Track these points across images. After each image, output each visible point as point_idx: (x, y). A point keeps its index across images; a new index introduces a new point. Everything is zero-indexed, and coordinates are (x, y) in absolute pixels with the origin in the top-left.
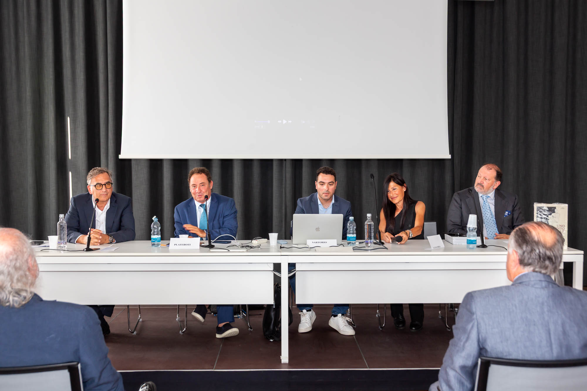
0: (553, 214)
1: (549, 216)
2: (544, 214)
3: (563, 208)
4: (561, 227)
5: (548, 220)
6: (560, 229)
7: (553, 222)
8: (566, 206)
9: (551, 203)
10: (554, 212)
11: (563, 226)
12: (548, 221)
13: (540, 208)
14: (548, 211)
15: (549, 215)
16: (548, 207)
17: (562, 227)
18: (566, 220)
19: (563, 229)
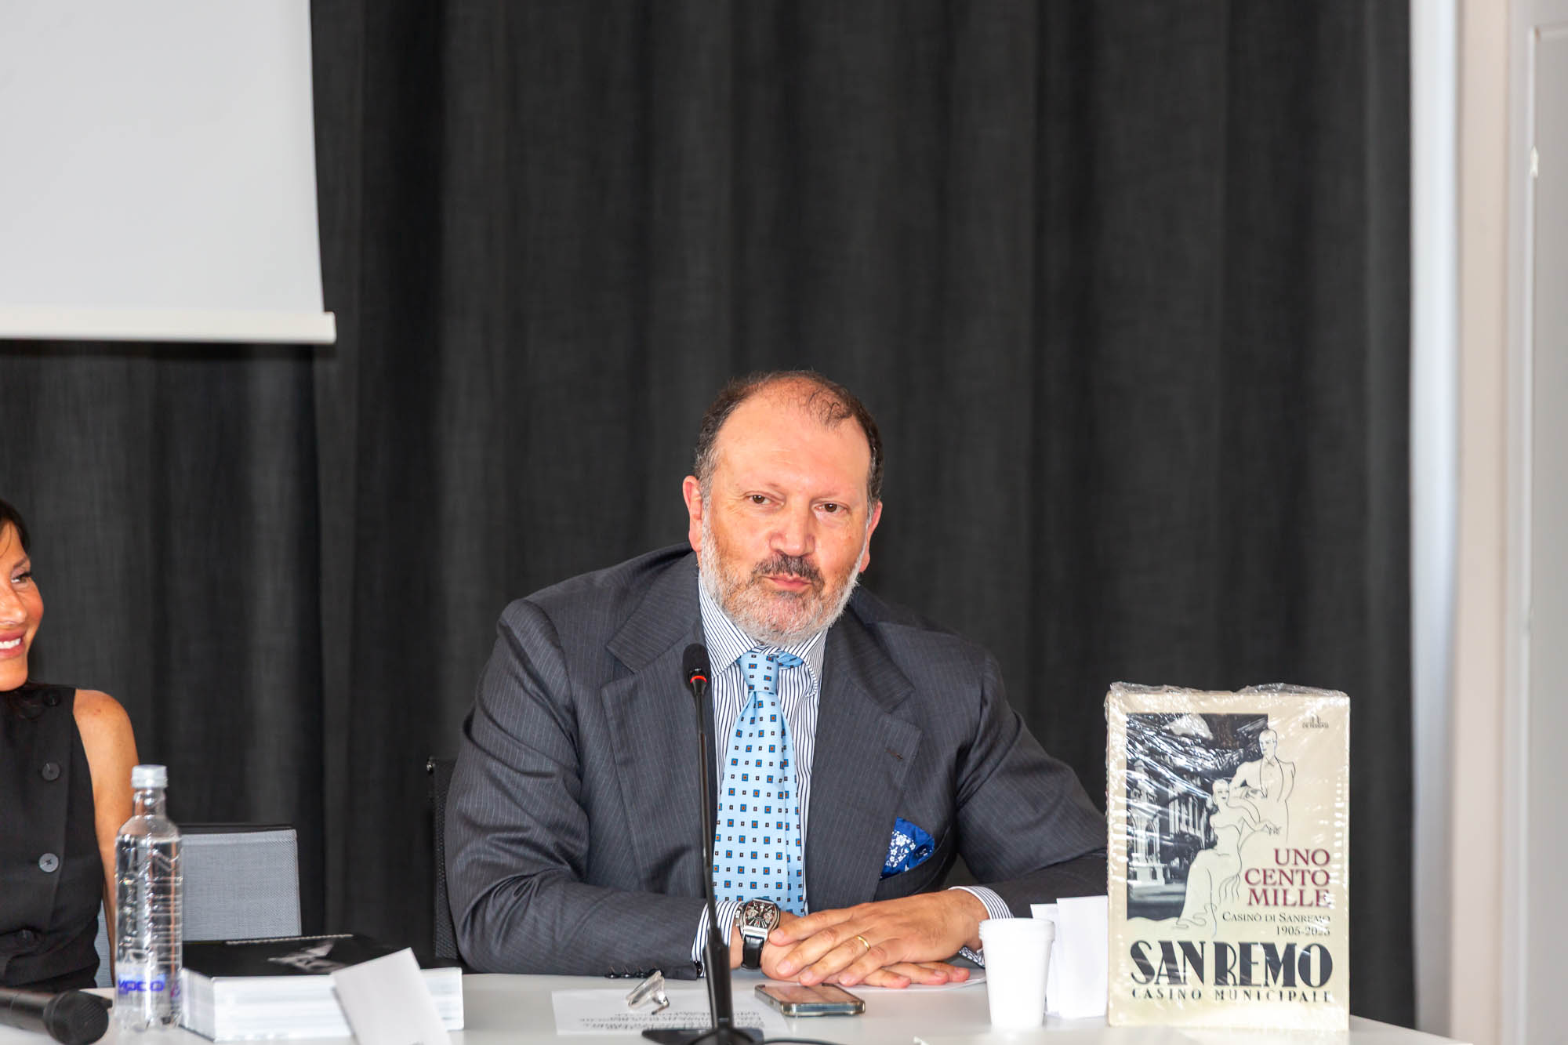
0: (1246, 771)
1: (1219, 785)
2: (1180, 772)
3: (1316, 723)
4: (1302, 865)
5: (1210, 813)
6: (1298, 878)
7: (1246, 831)
8: (1335, 706)
9: (1232, 684)
10: (1257, 756)
11: (1321, 858)
12: (1214, 820)
13: (1157, 721)
14: (1207, 745)
15: (1218, 774)
16: (1208, 718)
17: (1312, 867)
18: (1340, 810)
19: (1320, 878)
